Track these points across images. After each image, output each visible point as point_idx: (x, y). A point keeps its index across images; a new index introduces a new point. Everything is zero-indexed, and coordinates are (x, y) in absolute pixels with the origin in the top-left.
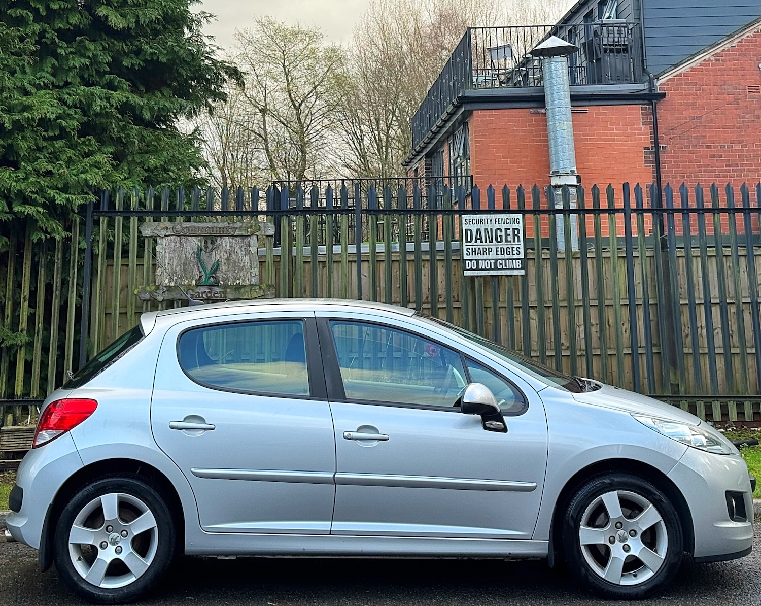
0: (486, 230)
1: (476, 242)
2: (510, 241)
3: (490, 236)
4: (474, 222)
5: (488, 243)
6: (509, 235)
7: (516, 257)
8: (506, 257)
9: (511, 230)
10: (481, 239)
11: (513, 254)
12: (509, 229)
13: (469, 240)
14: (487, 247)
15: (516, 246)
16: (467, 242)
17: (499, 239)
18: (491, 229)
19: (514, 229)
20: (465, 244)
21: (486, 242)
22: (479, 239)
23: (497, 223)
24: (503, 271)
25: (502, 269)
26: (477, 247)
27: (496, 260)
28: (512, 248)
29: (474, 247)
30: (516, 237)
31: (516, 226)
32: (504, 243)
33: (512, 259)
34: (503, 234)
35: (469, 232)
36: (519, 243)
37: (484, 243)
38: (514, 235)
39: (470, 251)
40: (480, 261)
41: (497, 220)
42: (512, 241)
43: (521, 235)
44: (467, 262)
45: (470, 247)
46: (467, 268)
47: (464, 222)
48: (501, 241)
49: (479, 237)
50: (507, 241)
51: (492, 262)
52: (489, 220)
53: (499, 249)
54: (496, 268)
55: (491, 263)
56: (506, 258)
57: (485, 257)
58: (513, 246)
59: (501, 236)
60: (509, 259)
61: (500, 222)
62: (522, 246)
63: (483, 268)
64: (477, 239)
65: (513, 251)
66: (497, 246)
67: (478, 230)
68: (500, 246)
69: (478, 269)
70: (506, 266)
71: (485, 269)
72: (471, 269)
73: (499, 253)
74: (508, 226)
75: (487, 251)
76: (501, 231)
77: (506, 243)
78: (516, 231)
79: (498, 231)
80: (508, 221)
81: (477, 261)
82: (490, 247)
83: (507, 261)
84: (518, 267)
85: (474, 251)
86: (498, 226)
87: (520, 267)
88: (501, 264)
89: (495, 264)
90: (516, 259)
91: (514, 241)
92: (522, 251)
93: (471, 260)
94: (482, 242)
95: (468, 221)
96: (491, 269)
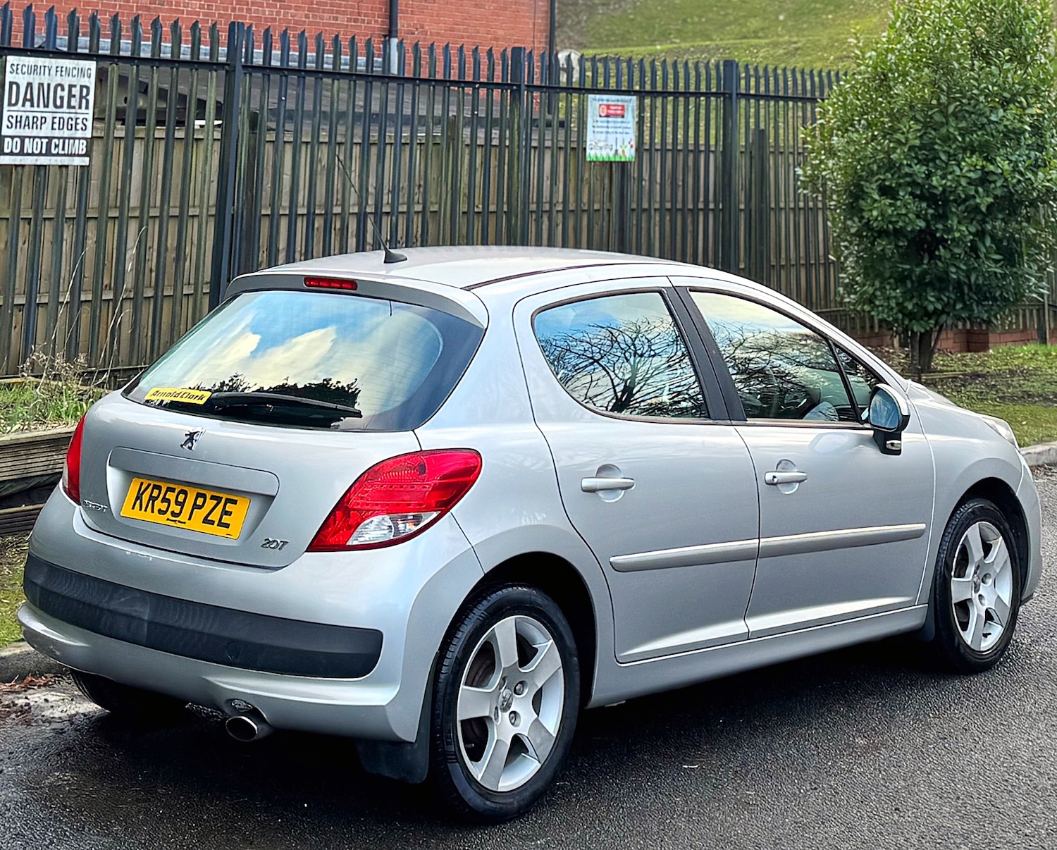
0: (41, 85)
1: (23, 105)
2: (74, 107)
3: (45, 95)
4: (25, 69)
5: (42, 108)
6: (74, 96)
7: (79, 134)
8: (66, 133)
9: (78, 87)
10: (31, 100)
11: (76, 129)
12: (75, 86)
13: (13, 101)
14: (39, 115)
15: (81, 117)
16: (10, 104)
17: (58, 103)
18: (49, 85)
19: (82, 87)
20: (6, 107)
21: (38, 106)
22: (29, 100)
23: (59, 73)
24: (59, 158)
25: (58, 155)
26: (24, 115)
27: (50, 139)
28: (77, 119)
29: (20, 114)
30: (84, 101)
31: (85, 81)
32: (65, 109)
33: (74, 139)
34: (65, 94)
35: (14, 87)
36: (86, 111)
37: (35, 109)
38: (81, 97)
39: (13, 121)
40: (27, 140)
41: (59, 69)
42: (77, 107)
43: (91, 98)
44: (7, 140)
45: (14, 114)
46: (6, 151)
47: (8, 69)
48: (62, 106)
49: (28, 97)
50: (69, 106)
51: (45, 141)
52: (47, 69)
53: (56, 120)
54: (48, 153)
55: (42, 143)
56: (66, 135)
57: (34, 133)
58: (78, 116)
59: (62, 98)
60: (69, 138)
61: (63, 73)
62: (90, 117)
63: (30, 151)
64: (25, 100)
65: (76, 124)
66: (55, 115)
67: (30, 85)
68: (58, 115)
69: (21, 153)
70: (63, 149)
71: (33, 154)
72: (12, 154)
73: (56, 126)
74: (73, 81)
75: (39, 123)
76: (63, 89)
77: (68, 111)
78: (85, 90)
79: (59, 88)
80: (75, 72)
81: (22, 139)
82: (44, 115)
83: (67, 141)
84: (80, 153)
85: (19, 121)
86: (58, 80)
87: (84, 152)
88: (57, 146)
89: (49, 144)
90: (80, 139)
91: (80, 107)
92: (89, 124)
93: (12, 137)
94: (32, 106)
95: (15, 68)
96: (40, 154)
